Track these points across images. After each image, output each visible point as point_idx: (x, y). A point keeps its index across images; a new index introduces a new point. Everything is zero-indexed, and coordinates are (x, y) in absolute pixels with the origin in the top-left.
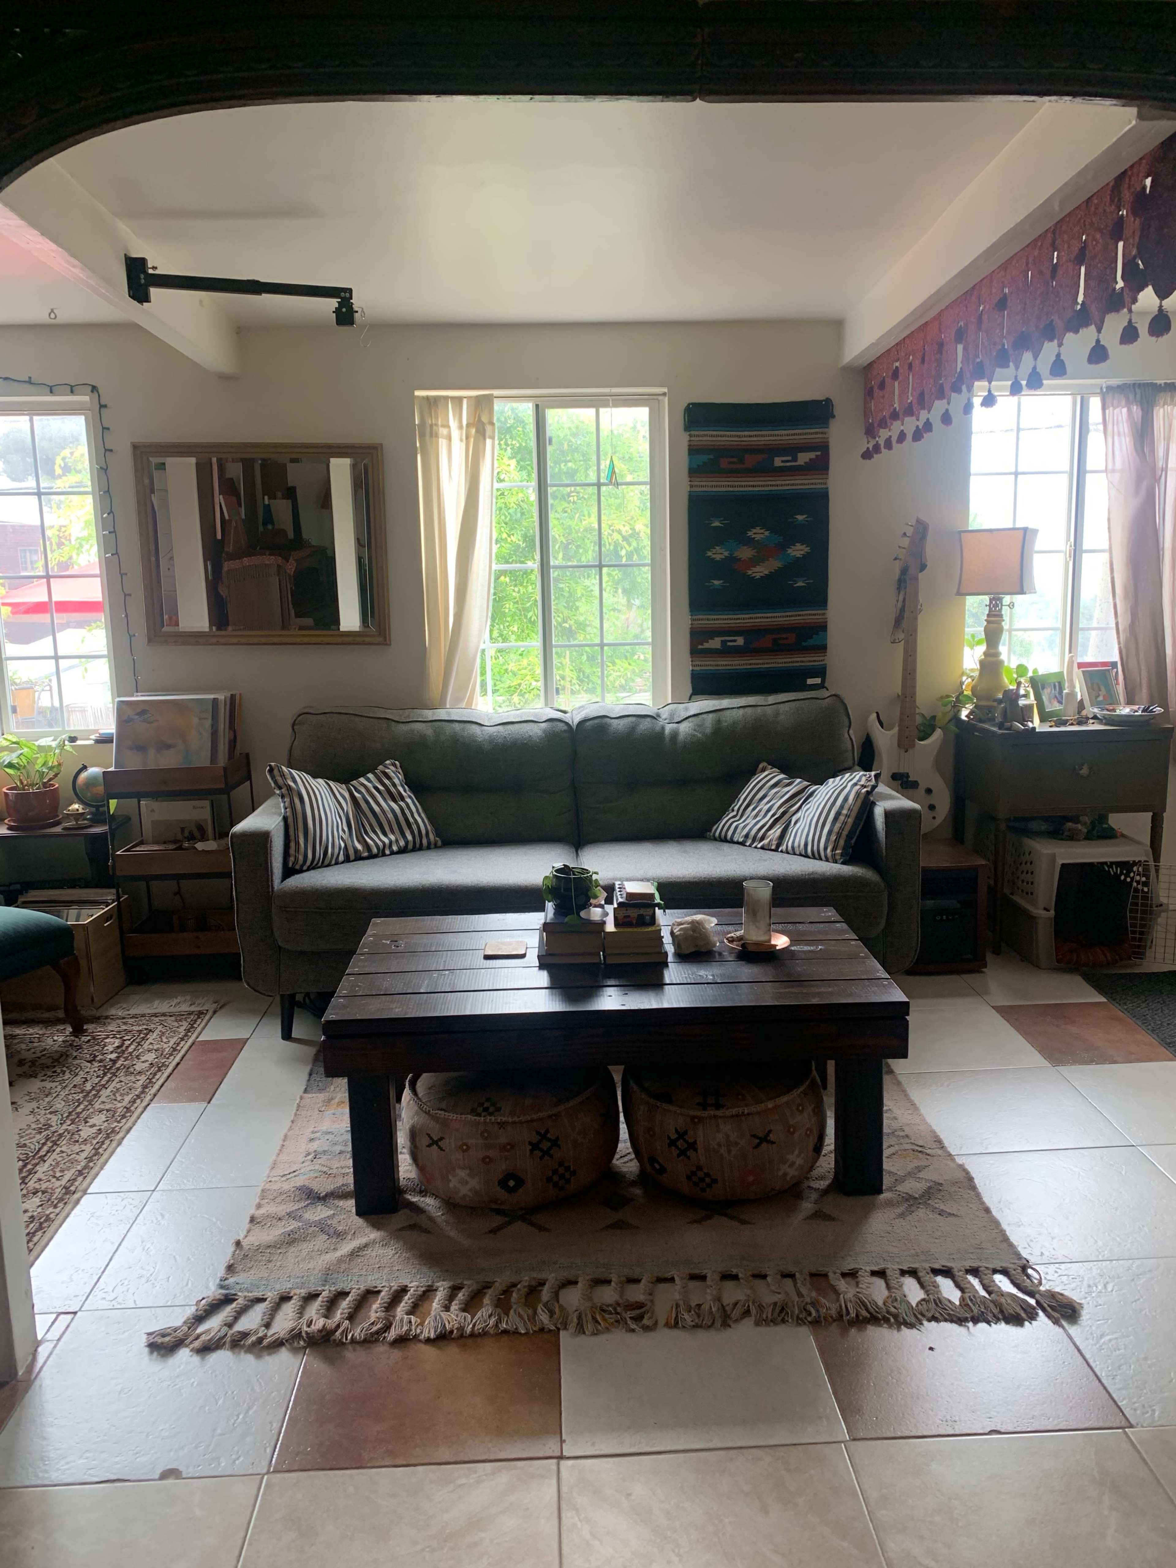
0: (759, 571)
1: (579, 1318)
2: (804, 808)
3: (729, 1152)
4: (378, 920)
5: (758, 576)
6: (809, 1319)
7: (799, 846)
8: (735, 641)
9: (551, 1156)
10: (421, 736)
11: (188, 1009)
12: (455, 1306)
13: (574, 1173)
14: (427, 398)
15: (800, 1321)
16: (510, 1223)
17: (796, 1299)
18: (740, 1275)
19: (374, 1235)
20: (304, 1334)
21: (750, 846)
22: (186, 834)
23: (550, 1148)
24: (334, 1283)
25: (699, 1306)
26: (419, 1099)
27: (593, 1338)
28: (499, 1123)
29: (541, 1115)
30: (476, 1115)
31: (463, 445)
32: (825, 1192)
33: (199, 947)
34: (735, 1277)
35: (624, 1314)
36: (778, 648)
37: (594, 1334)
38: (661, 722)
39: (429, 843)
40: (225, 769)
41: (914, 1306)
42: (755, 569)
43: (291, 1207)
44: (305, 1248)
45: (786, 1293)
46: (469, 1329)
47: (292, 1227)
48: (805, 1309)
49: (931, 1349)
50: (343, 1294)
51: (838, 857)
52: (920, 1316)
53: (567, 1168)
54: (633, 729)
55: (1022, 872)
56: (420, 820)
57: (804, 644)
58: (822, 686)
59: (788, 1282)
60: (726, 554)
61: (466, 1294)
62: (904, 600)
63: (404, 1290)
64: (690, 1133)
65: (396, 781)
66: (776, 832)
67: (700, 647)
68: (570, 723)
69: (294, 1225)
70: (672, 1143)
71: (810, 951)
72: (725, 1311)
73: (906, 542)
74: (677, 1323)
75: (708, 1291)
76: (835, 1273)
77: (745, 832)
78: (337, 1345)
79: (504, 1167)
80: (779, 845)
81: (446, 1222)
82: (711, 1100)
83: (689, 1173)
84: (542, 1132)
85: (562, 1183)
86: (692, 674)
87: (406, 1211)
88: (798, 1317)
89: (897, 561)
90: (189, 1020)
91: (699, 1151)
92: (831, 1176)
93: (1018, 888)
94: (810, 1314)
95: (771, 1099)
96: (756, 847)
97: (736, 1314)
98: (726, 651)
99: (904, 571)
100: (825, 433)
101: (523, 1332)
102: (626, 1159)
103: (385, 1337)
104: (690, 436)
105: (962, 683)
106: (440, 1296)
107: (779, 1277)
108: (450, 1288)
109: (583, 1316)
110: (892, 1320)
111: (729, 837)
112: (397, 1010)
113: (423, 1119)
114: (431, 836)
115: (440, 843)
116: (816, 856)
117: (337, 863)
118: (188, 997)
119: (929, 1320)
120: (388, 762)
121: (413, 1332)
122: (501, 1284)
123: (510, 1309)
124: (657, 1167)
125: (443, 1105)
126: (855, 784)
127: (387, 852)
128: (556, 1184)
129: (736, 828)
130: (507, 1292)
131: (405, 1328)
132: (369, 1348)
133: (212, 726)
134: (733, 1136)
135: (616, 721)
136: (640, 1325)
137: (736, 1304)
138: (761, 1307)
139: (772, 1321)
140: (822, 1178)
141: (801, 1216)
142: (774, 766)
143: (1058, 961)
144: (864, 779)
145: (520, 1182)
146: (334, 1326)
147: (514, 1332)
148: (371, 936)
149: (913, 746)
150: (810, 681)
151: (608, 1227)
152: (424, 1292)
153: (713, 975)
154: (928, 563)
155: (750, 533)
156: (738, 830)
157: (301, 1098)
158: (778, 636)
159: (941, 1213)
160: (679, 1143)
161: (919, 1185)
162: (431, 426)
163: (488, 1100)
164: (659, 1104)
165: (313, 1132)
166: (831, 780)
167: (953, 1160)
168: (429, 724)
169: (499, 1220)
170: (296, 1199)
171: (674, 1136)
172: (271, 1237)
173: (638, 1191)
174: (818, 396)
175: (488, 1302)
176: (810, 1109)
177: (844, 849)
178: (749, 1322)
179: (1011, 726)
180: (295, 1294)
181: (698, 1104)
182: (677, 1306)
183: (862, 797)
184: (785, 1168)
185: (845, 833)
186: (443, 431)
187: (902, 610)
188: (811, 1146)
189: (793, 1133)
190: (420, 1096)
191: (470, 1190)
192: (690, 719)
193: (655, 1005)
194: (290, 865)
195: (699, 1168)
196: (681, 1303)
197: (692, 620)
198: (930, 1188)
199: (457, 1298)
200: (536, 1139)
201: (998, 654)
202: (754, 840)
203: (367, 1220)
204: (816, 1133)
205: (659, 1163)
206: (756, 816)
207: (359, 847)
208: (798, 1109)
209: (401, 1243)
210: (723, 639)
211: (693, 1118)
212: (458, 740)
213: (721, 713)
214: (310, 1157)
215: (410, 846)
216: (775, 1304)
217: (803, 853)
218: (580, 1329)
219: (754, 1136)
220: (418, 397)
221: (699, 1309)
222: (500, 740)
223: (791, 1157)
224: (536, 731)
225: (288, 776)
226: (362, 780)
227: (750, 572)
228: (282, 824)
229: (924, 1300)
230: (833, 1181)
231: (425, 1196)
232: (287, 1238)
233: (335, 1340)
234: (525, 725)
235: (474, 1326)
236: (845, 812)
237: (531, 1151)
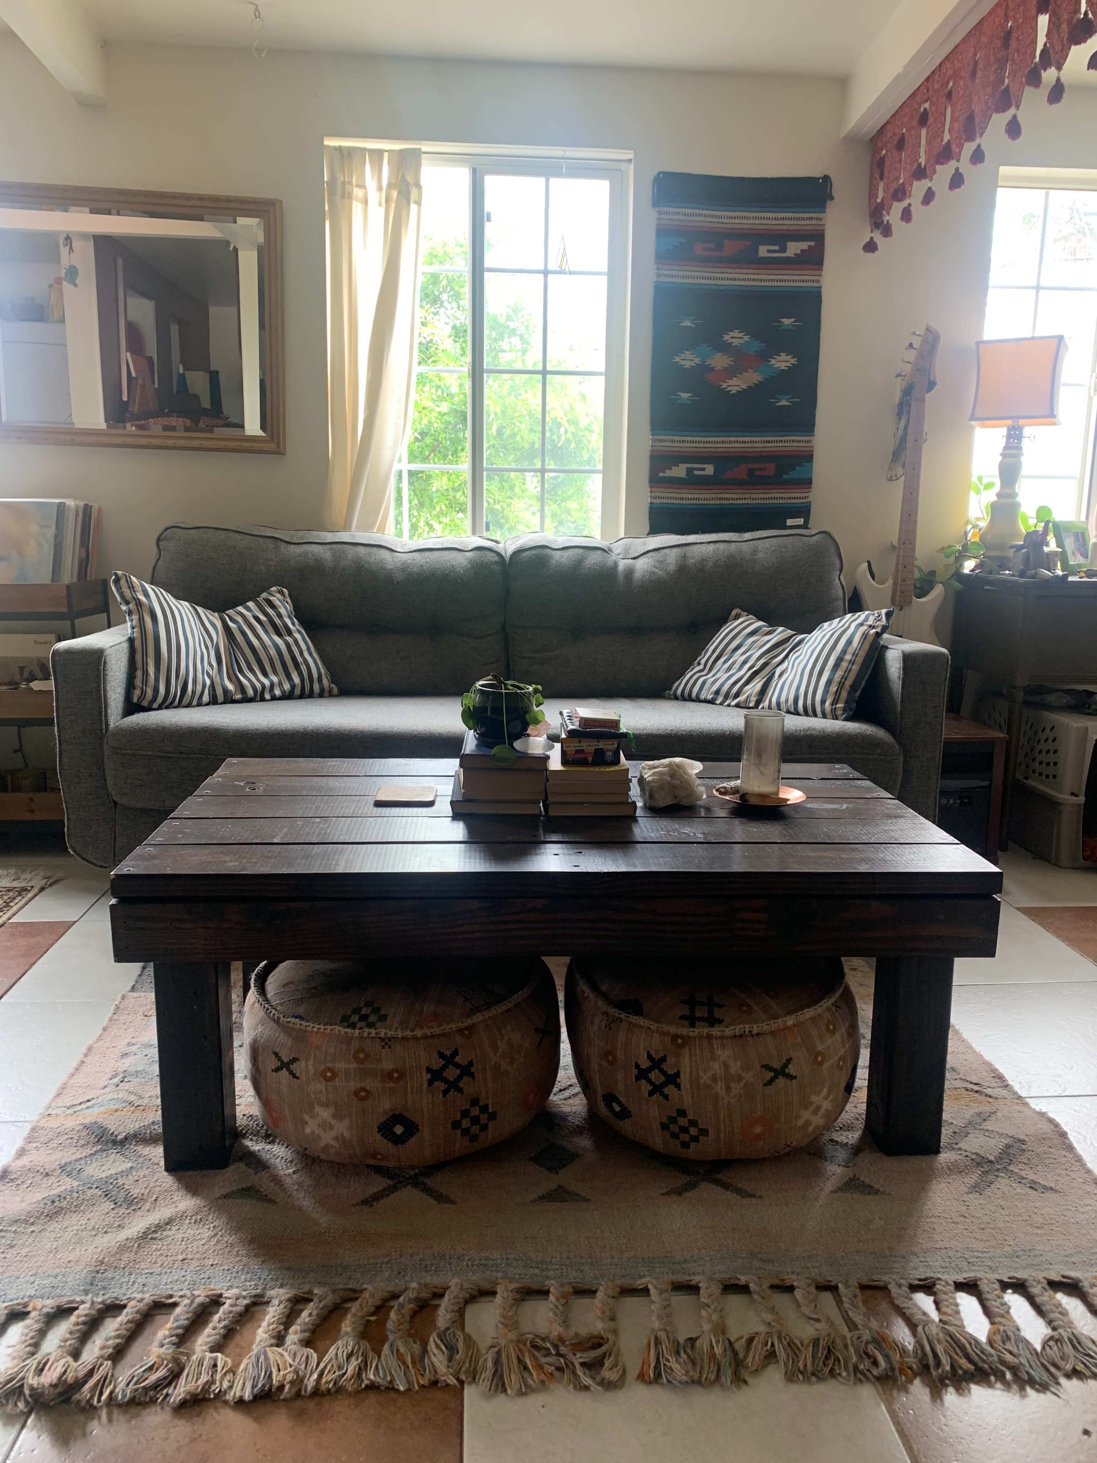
0: (736, 385)
1: (497, 1362)
2: (792, 657)
3: (728, 1089)
4: (235, 760)
5: (734, 390)
6: (875, 1372)
7: (787, 701)
8: (704, 469)
9: (460, 1090)
10: (316, 560)
11: (9, 885)
12: (293, 1336)
13: (493, 1116)
14: (340, 148)
15: (859, 1376)
16: (393, 1189)
17: (844, 1330)
18: (752, 1286)
19: (186, 1203)
20: (27, 1392)
21: (721, 704)
22: (26, 675)
23: (459, 1078)
24: (104, 1288)
25: (692, 1341)
26: (266, 1000)
27: (521, 1401)
28: (383, 1040)
29: (447, 1028)
30: (348, 1027)
31: (382, 210)
32: (857, 1150)
33: (32, 811)
34: (744, 1289)
35: (570, 1356)
36: (753, 481)
37: (520, 1393)
38: (613, 557)
39: (322, 690)
40: (68, 587)
41: (1039, 1348)
42: (731, 382)
43: (71, 1155)
44: (74, 1222)
45: (829, 1320)
46: (311, 1382)
47: (62, 1188)
48: (867, 1354)
49: (1086, 1432)
50: (114, 1308)
51: (839, 712)
52: (1052, 1369)
53: (484, 1109)
54: (579, 562)
55: (1040, 752)
56: (312, 661)
57: (785, 477)
58: (805, 526)
59: (827, 1297)
60: (697, 361)
61: (315, 1313)
62: (906, 427)
63: (216, 1302)
64: (671, 1060)
65: (283, 611)
66: (756, 685)
67: (661, 475)
68: (503, 553)
69: (68, 1183)
70: (643, 1074)
71: (835, 810)
72: (735, 1353)
73: (911, 356)
74: (658, 1376)
75: (704, 1313)
76: (900, 1286)
77: (715, 688)
78: (83, 1410)
79: (387, 1106)
80: (758, 703)
81: (299, 1184)
82: (701, 1012)
83: (665, 1120)
84: (448, 1053)
85: (475, 1129)
86: (651, 508)
87: (241, 1165)
88: (856, 1368)
89: (899, 379)
90: (5, 898)
91: (682, 1088)
92: (861, 1125)
93: (1034, 771)
94: (875, 1363)
95: (791, 1012)
96: (729, 705)
97: (753, 1359)
98: (692, 482)
99: (908, 391)
100: (820, 219)
101: (402, 1388)
102: (566, 1094)
103: (167, 1395)
104: (659, 213)
105: (966, 534)
106: (272, 1314)
107: (813, 1290)
108: (289, 1300)
109: (504, 1356)
110: (1008, 1376)
111: (694, 695)
112: (231, 864)
113: (269, 1031)
114: (325, 682)
115: (335, 691)
116: (809, 712)
117: (200, 704)
118: (12, 871)
119: (1068, 1376)
120: (274, 589)
121: (215, 1388)
122: (372, 1296)
123: (382, 1342)
124: (617, 1108)
125: (301, 1011)
126: (862, 624)
127: (267, 696)
128: (465, 1132)
129: (704, 683)
130: (381, 1309)
131: (204, 1378)
132: (137, 1415)
133: (56, 536)
134: (735, 1068)
135: (559, 552)
136: (598, 1378)
137: (751, 1340)
138: (791, 1346)
139: (813, 1374)
140: (848, 1128)
141: (830, 1185)
142: (750, 613)
143: (1084, 858)
144: (871, 618)
145: (411, 1128)
146: (81, 1374)
147: (387, 1388)
148: (219, 777)
149: (911, 602)
150: (790, 522)
151: (542, 1198)
152: (247, 1308)
153: (703, 834)
154: (937, 381)
155: (726, 337)
156: (707, 686)
157: (123, 998)
158: (756, 466)
159: (1033, 1186)
160: (652, 1075)
161: (992, 1142)
162: (344, 183)
163: (368, 1004)
164: (623, 1015)
165: (129, 1044)
166: (826, 624)
167: (1026, 1104)
168: (328, 546)
169: (379, 1183)
170: (82, 1142)
171: (645, 1064)
172: (24, 1205)
173: (585, 1142)
174: (815, 172)
175: (349, 1329)
176: (843, 1029)
177: (846, 702)
178: (775, 1374)
179: (1036, 574)
180: (34, 1309)
181: (683, 1017)
182: (658, 1342)
183: (870, 639)
184: (806, 1115)
185: (848, 683)
186: (358, 192)
187: (903, 439)
188: (843, 1084)
189: (821, 1064)
190: (269, 996)
191: (336, 1139)
192: (649, 554)
193: (623, 869)
194: (135, 700)
195: (682, 1113)
196: (663, 1336)
197: (653, 441)
198: (1008, 1146)
199: (299, 1321)
200: (437, 1063)
201: (1014, 495)
202: (726, 697)
203: (179, 1180)
204: (849, 1064)
205: (619, 1103)
206: (729, 669)
207: (230, 687)
208: (828, 1029)
209: (224, 1219)
210: (689, 466)
211: (675, 1037)
212: (362, 566)
213: (688, 548)
214: (116, 1080)
215: (298, 692)
216: (816, 1342)
217: (792, 710)
218: (499, 1385)
219: (767, 1067)
220: (328, 146)
221: (693, 1347)
222: (415, 569)
223: (816, 1099)
224: (461, 561)
225: (139, 589)
226: (240, 609)
227: (724, 385)
228: (126, 646)
229: (1051, 1338)
230: (864, 1131)
231: (272, 1142)
232: (49, 1207)
233: (79, 1401)
234: (447, 552)
235: (321, 1375)
236: (848, 657)
237: (430, 1082)
